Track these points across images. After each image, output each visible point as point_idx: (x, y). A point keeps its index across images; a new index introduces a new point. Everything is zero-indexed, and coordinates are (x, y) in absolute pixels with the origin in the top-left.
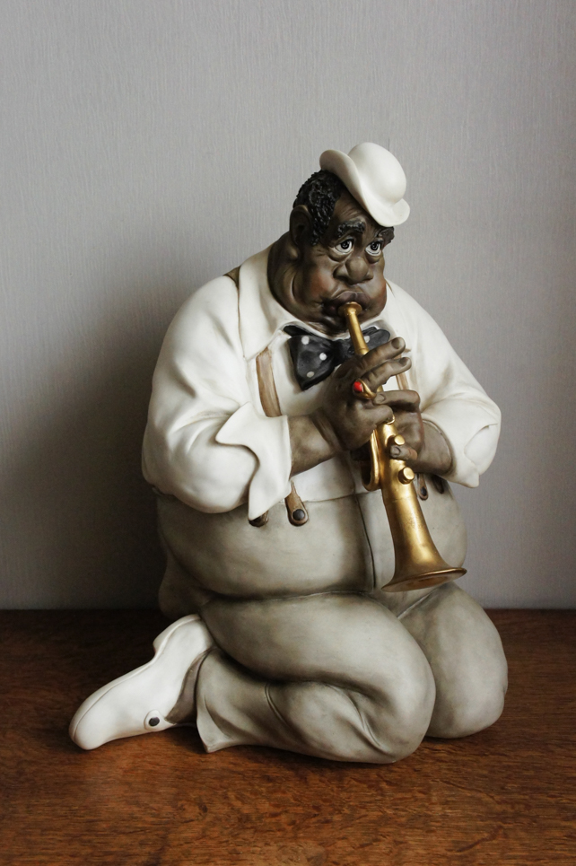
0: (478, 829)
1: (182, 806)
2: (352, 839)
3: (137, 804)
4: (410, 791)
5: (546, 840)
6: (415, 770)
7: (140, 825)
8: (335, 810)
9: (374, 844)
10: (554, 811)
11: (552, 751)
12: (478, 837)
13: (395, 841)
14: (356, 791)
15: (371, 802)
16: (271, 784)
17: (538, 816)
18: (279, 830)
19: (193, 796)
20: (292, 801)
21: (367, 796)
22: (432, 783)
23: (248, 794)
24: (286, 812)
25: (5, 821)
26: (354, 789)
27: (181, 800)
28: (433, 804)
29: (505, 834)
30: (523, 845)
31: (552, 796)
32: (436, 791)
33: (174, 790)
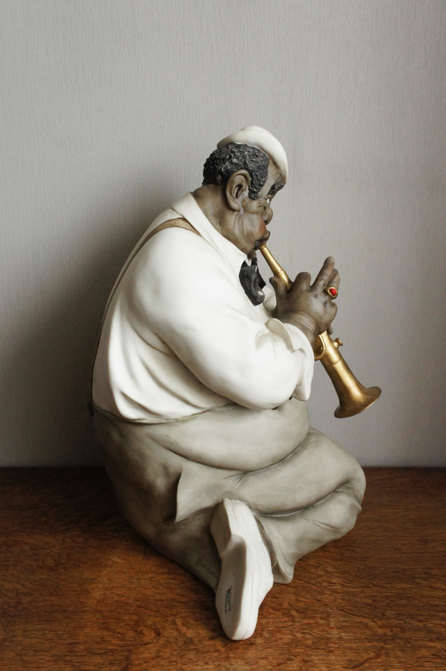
0: (366, 650)
1: (142, 630)
2: (270, 658)
3: (107, 629)
4: (314, 617)
5: (418, 658)
6: (317, 600)
7: (110, 647)
9: (288, 662)
10: (423, 634)
11: (418, 584)
12: (366, 657)
13: (303, 660)
15: (284, 627)
17: (410, 638)
18: (215, 651)
19: (149, 622)
21: (281, 622)
22: (330, 610)
23: (191, 621)
25: (6, 644)
26: (271, 616)
27: (140, 626)
28: (331, 628)
29: (386, 653)
30: (400, 662)
31: (420, 621)
32: (333, 617)
33: (135, 618)
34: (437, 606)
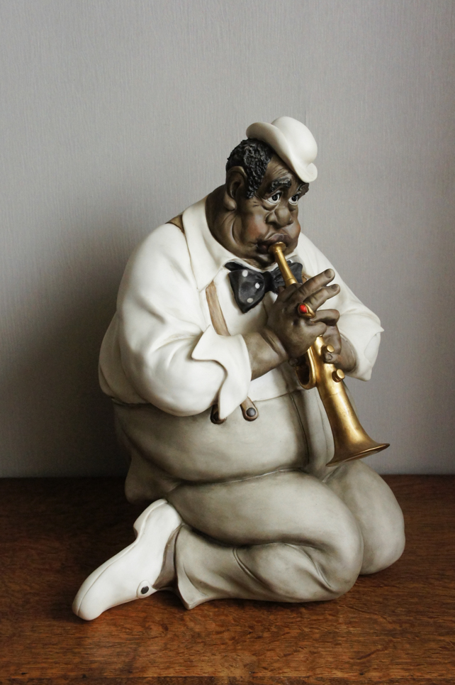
0: (374, 643)
1: (149, 626)
2: (278, 650)
3: (115, 625)
4: (323, 614)
5: (426, 650)
7: (117, 641)
8: (265, 629)
9: (295, 654)
10: (432, 629)
11: (431, 584)
12: (373, 649)
13: (310, 652)
15: (292, 623)
16: (216, 610)
17: (419, 632)
18: (223, 644)
19: (157, 619)
20: (233, 622)
21: (289, 618)
22: (339, 608)
23: (199, 617)
24: (228, 630)
25: (15, 638)
27: (148, 622)
28: (340, 624)
29: (394, 646)
30: (408, 654)
31: (431, 618)
32: (342, 614)
33: (143, 615)
34: (448, 604)
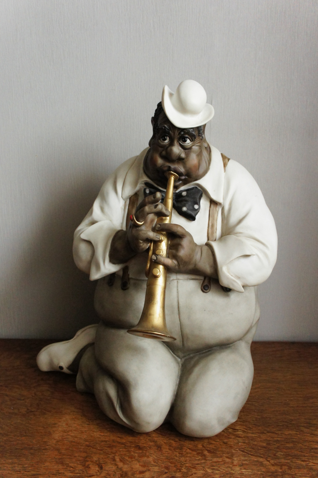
1: (88, 465)
3: (62, 463)
4: (221, 457)
6: (224, 443)
8: (177, 469)
10: (305, 471)
11: (302, 431)
14: (190, 457)
15: (198, 464)
16: (141, 451)
19: (95, 459)
20: (153, 463)
21: (196, 460)
22: (234, 451)
23: (127, 458)
24: (149, 470)
26: (189, 455)
27: (88, 461)
28: (236, 466)
31: (303, 461)
32: (237, 457)
33: (84, 455)
34: (315, 449)
